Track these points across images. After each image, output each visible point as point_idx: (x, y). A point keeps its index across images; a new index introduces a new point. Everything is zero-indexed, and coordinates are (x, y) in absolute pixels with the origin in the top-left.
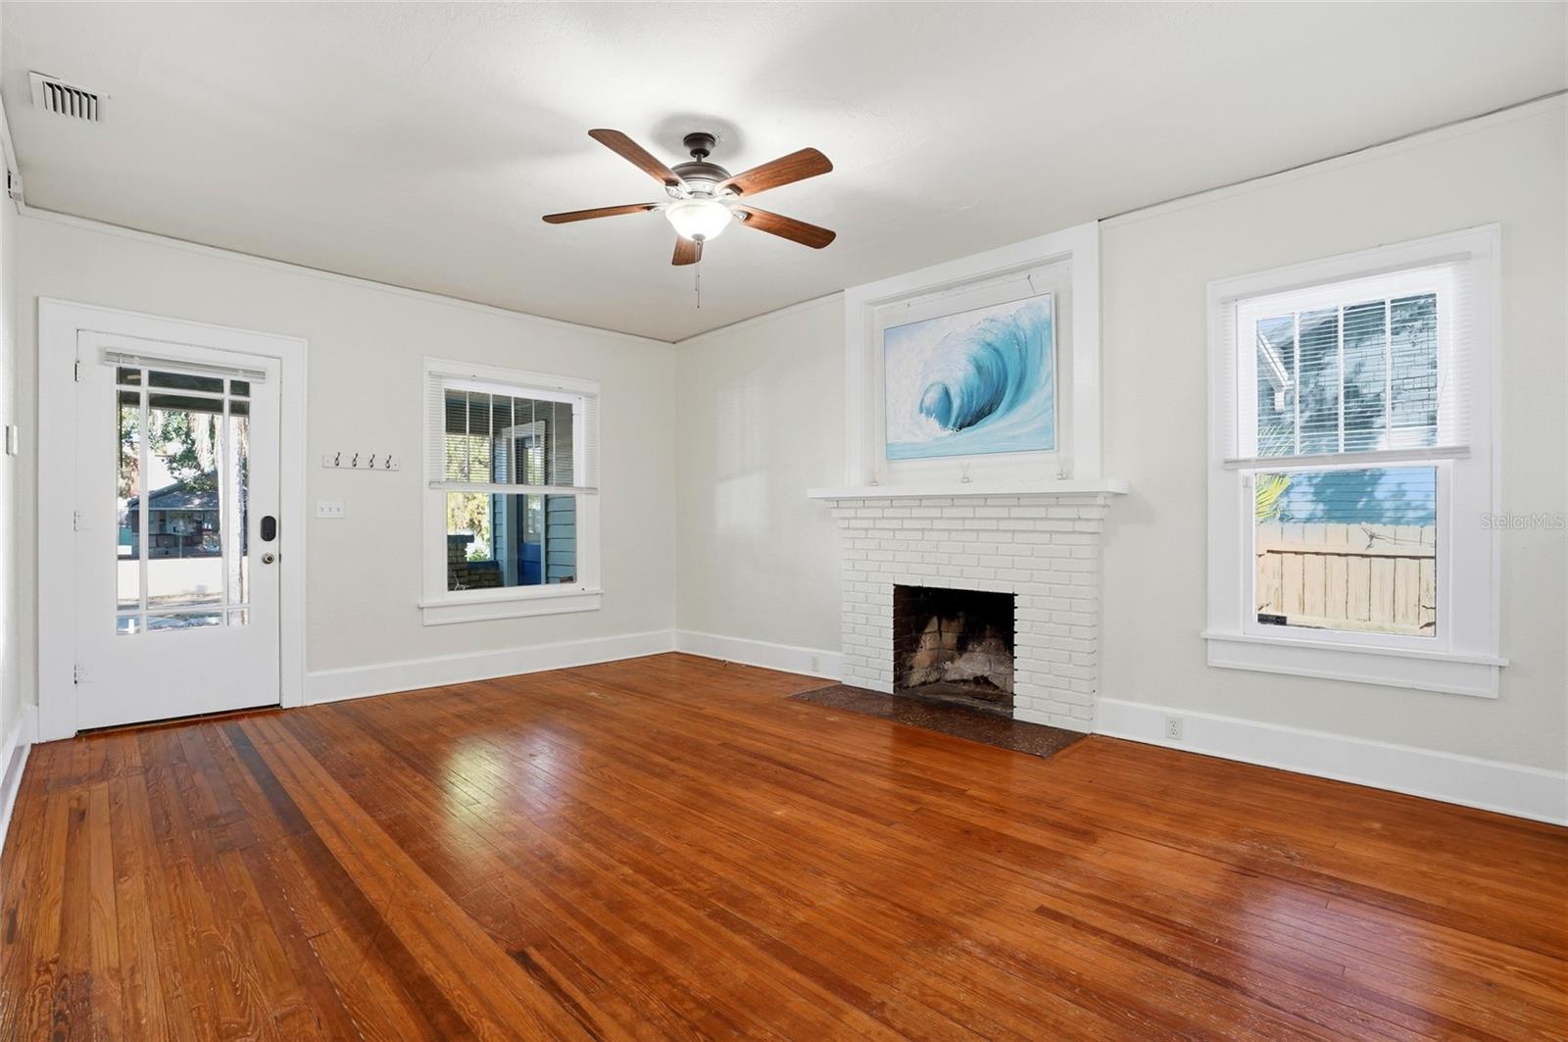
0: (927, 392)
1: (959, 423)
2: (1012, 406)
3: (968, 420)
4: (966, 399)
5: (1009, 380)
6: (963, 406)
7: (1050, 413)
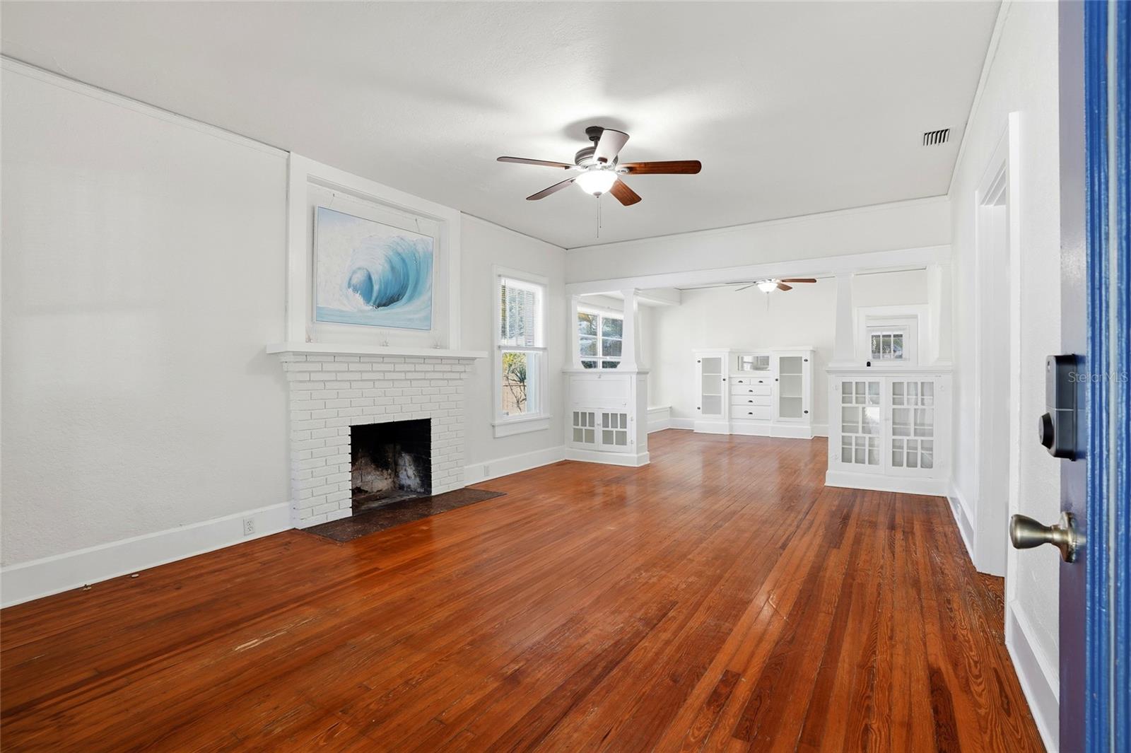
0: (354, 272)
1: (377, 303)
2: (411, 298)
3: (384, 302)
4: (383, 286)
5: (410, 282)
6: (380, 291)
7: (430, 308)
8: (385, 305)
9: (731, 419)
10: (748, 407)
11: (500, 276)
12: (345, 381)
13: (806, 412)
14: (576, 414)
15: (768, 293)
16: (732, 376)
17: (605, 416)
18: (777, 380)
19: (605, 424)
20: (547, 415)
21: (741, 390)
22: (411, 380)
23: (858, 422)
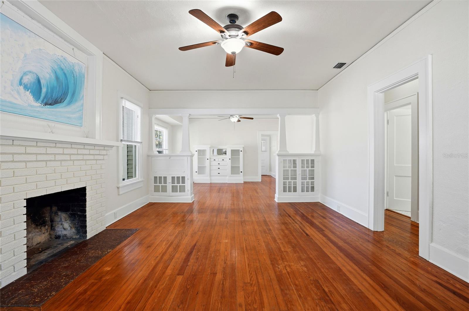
0: (25, 74)
1: (44, 102)
2: (69, 103)
3: (50, 102)
4: (49, 90)
5: (70, 91)
6: (47, 93)
7: (82, 111)
8: (50, 104)
9: (210, 176)
10: (218, 171)
11: (122, 98)
12: (21, 161)
13: (241, 172)
14: (156, 178)
15: (234, 122)
16: (211, 157)
17: (173, 178)
18: (230, 159)
19: (173, 182)
20: (142, 179)
21: (215, 163)
22: (73, 160)
23: (289, 176)
